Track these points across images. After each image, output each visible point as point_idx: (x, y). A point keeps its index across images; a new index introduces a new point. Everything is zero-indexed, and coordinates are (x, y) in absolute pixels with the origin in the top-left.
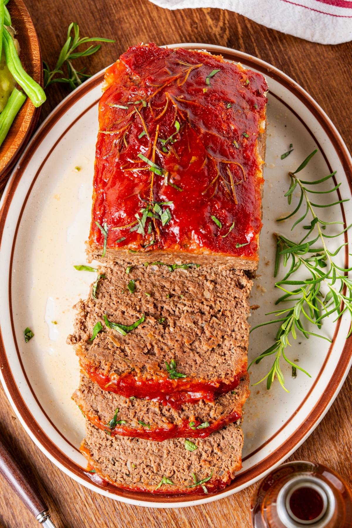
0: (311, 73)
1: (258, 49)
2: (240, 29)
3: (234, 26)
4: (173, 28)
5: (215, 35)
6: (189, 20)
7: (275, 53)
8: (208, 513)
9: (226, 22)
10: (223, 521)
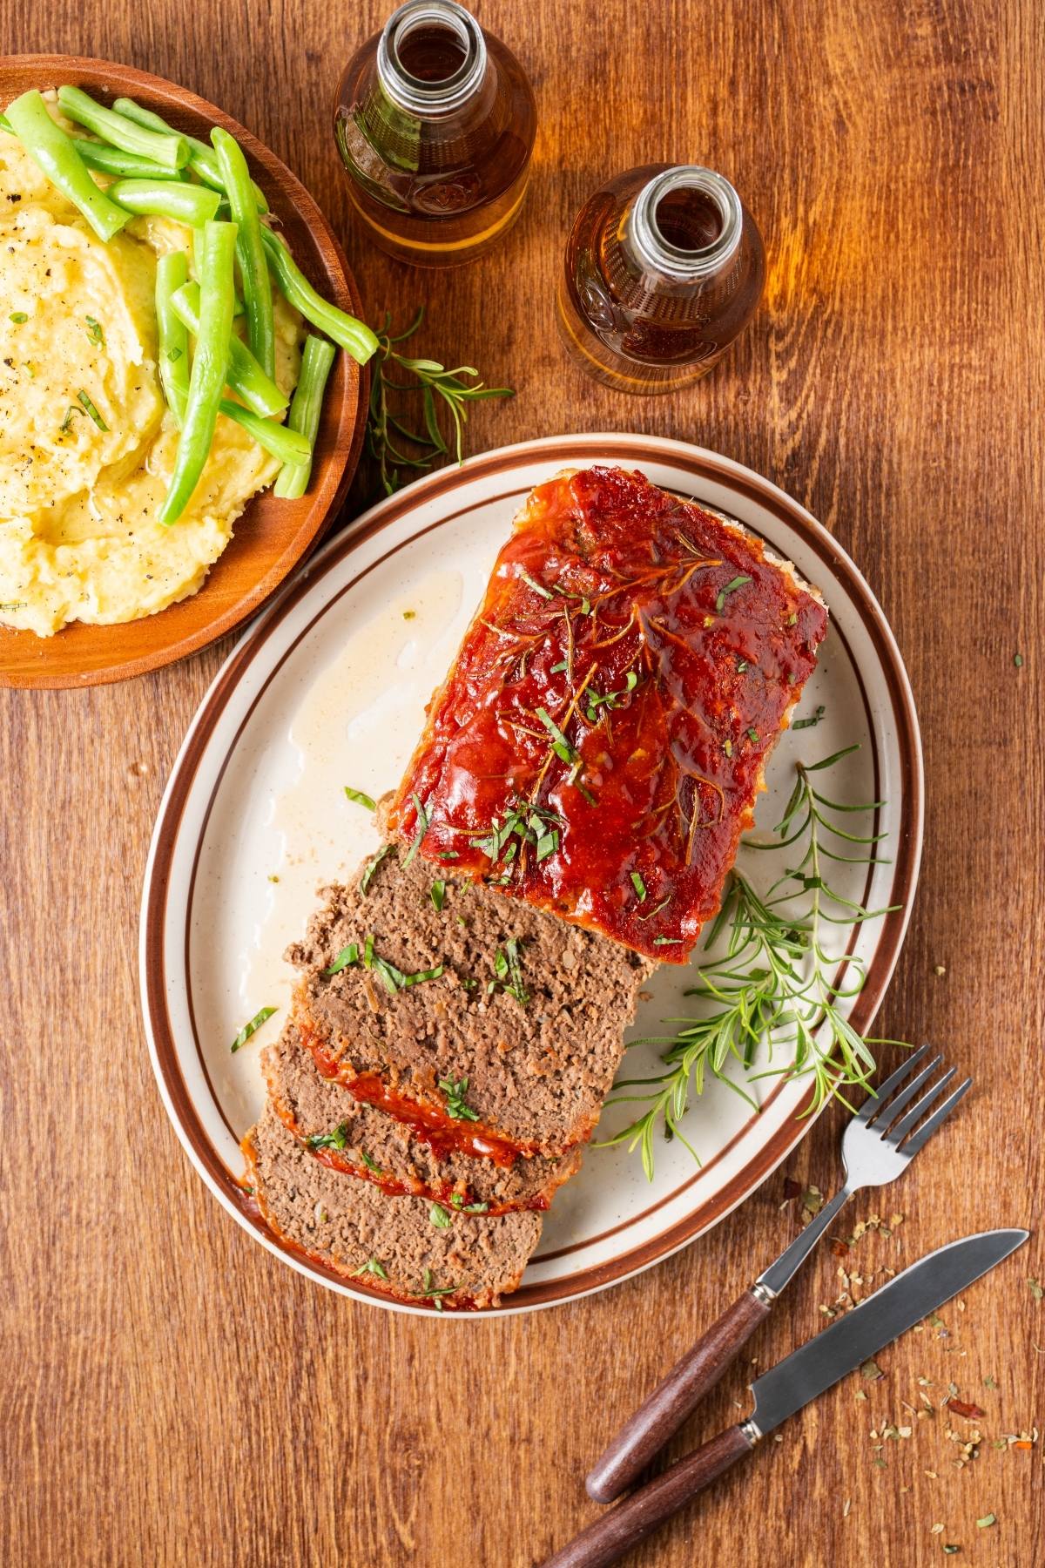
0: (916, 580)
1: (840, 494)
2: (822, 441)
3: (814, 430)
5: (773, 432)
9: (805, 415)
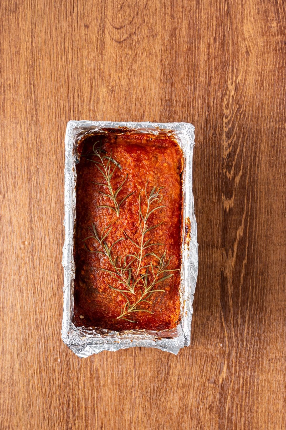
0: (265, 194)
1: (243, 166)
2: (238, 150)
3: (236, 147)
4: (202, 131)
5: (223, 147)
6: (213, 131)
7: (251, 173)
8: (97, 407)
9: (233, 142)
10: (103, 415)
